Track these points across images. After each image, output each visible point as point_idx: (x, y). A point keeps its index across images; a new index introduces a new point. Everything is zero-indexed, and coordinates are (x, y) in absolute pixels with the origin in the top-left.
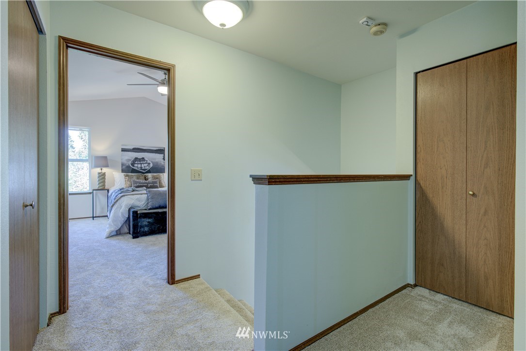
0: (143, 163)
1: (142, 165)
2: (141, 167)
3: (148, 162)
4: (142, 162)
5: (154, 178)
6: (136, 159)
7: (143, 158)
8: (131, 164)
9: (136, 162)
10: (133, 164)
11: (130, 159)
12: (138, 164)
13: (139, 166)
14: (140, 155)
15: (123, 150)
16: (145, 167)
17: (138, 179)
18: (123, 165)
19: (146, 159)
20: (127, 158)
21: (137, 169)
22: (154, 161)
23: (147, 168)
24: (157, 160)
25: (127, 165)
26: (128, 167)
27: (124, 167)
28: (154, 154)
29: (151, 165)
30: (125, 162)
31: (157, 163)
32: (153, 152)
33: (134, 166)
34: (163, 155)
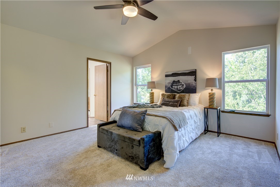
0: (179, 85)
1: (178, 86)
2: (177, 88)
3: (182, 84)
4: (177, 84)
5: (180, 97)
6: (174, 82)
7: (179, 81)
8: (171, 86)
9: (174, 85)
10: (172, 86)
11: (170, 82)
12: (175, 85)
13: (176, 87)
14: (176, 79)
15: (167, 76)
16: (180, 88)
17: (167, 98)
18: (166, 87)
19: (181, 81)
20: (168, 81)
21: (174, 90)
22: (186, 82)
23: (182, 88)
24: (189, 82)
25: (168, 87)
26: (169, 88)
27: (166, 88)
28: (187, 76)
29: (185, 86)
30: (167, 85)
31: (189, 84)
32: (186, 75)
33: (172, 88)
34: (194, 76)
